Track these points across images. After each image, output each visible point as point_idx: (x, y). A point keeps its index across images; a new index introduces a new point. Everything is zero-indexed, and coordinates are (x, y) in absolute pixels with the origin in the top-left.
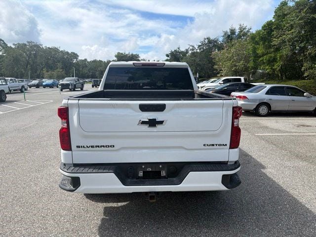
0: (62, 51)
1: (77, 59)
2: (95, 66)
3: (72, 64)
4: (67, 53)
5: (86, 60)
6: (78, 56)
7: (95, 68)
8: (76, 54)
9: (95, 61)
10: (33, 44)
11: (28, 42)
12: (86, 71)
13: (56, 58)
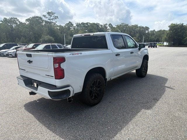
0: (140, 27)
1: (148, 30)
2: (159, 34)
3: (144, 34)
4: (143, 27)
5: (154, 30)
6: (149, 28)
7: (159, 35)
8: (148, 27)
9: (160, 31)
10: (124, 24)
11: (122, 24)
12: (153, 37)
13: (136, 31)
